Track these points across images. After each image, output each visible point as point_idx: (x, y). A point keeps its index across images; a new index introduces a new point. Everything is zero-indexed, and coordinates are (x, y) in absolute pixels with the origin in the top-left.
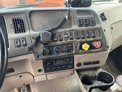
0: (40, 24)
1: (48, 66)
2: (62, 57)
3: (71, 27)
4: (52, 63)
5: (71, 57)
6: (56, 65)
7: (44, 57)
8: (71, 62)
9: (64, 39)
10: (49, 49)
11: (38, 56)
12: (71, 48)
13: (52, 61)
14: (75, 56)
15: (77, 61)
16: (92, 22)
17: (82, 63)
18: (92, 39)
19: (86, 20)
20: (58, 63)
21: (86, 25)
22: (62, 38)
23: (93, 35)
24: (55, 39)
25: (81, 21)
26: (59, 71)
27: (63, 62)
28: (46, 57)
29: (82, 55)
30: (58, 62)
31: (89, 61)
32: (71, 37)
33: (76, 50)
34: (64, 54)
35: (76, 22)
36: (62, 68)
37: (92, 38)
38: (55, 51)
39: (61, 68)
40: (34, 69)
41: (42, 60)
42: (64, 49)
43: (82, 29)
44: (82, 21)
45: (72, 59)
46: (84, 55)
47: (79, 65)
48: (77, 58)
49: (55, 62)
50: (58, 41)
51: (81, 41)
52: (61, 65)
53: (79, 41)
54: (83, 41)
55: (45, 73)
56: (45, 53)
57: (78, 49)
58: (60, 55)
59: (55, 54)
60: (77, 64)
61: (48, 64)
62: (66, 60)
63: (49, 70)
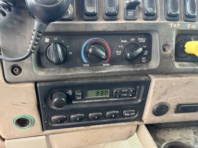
1: (55, 108)
2: (109, 80)
4: (70, 99)
5: (139, 83)
6: (85, 106)
7: (42, 74)
8: (138, 98)
9: (122, 13)
10: (61, 45)
11: (15, 69)
12: (144, 49)
13: (70, 92)
14: (154, 80)
15: (159, 98)
17: (173, 106)
22: (118, 9)
24: (89, 10)
26: (93, 127)
27: (111, 96)
28: (50, 74)
29: (178, 79)
30: (92, 94)
31: (196, 101)
32: (150, 10)
33: (163, 58)
34: (116, 69)
36: (104, 117)
38: (86, 53)
39: (99, 117)
41: (32, 85)
42: (119, 53)
45: (143, 88)
46: (185, 79)
47: (161, 110)
48: (161, 87)
49: (82, 94)
50: (101, 17)
51: (183, 29)
52: (102, 107)
53: (175, 26)
54: (189, 27)
55: (43, 130)
56: (45, 57)
57: (171, 57)
58: (102, 72)
59: (84, 65)
60: (156, 107)
61: (56, 100)
62: (123, 91)
63: (56, 121)
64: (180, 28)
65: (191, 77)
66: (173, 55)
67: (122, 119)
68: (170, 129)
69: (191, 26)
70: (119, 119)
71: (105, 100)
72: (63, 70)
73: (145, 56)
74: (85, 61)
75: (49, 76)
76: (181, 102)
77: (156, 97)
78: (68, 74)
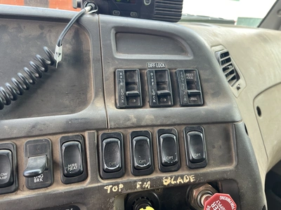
3: (83, 102)
16: (190, 84)
18: (187, 177)
19: (159, 73)
21: (161, 102)
23: (193, 155)
25: (132, 77)
32: (72, 168)
35: (109, 84)
37: (190, 168)
43: (139, 119)
44: (137, 79)
51: (129, 191)
53: (115, 189)
54: (138, 186)
64: (126, 192)
69: (141, 185)
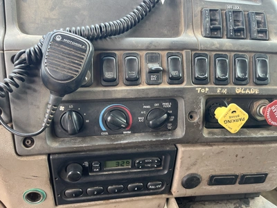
0: (52, 9)
1: (69, 181)
2: (130, 151)
3: (177, 34)
4: (86, 171)
5: (165, 153)
6: (104, 178)
7: (55, 145)
8: (164, 169)
9: (144, 77)
10: (77, 113)
11: (28, 141)
12: (169, 115)
13: (86, 164)
14: (181, 149)
15: (188, 169)
16: (258, 23)
17: (205, 177)
18: (254, 90)
19: (236, 13)
20: (114, 169)
21: (237, 33)
22: (139, 72)
23: (259, 74)
24: (108, 75)
25: (214, 15)
26: (114, 200)
27: (133, 167)
28: (64, 146)
29: (208, 148)
30: (112, 165)
31: (233, 173)
32: (174, 73)
33: (189, 126)
34: (138, 138)
35: (197, 19)
36: (126, 189)
37: (257, 84)
38: (105, 122)
39: (120, 191)
40: (9, 189)
41: (45, 157)
42: (141, 119)
43: (221, 45)
45: (169, 158)
46: (216, 148)
47: (191, 182)
48: (189, 157)
49: (100, 165)
50: (121, 82)
51: (212, 94)
52: (123, 179)
53: (203, 91)
54: (218, 91)
55: (56, 205)
56: (60, 126)
57: (198, 125)
58: (122, 142)
59: (102, 134)
60: (185, 179)
61: (70, 173)
62: (146, 161)
63: (71, 195)
64: (209, 94)
65: (222, 147)
66: (201, 123)
67: (147, 192)
68: (207, 203)
69: (221, 91)
70: (143, 192)
71: (126, 171)
72: (79, 139)
73: (171, 122)
74: (104, 129)
75: (64, 148)
76: (214, 174)
77: (185, 168)
78: (84, 145)
